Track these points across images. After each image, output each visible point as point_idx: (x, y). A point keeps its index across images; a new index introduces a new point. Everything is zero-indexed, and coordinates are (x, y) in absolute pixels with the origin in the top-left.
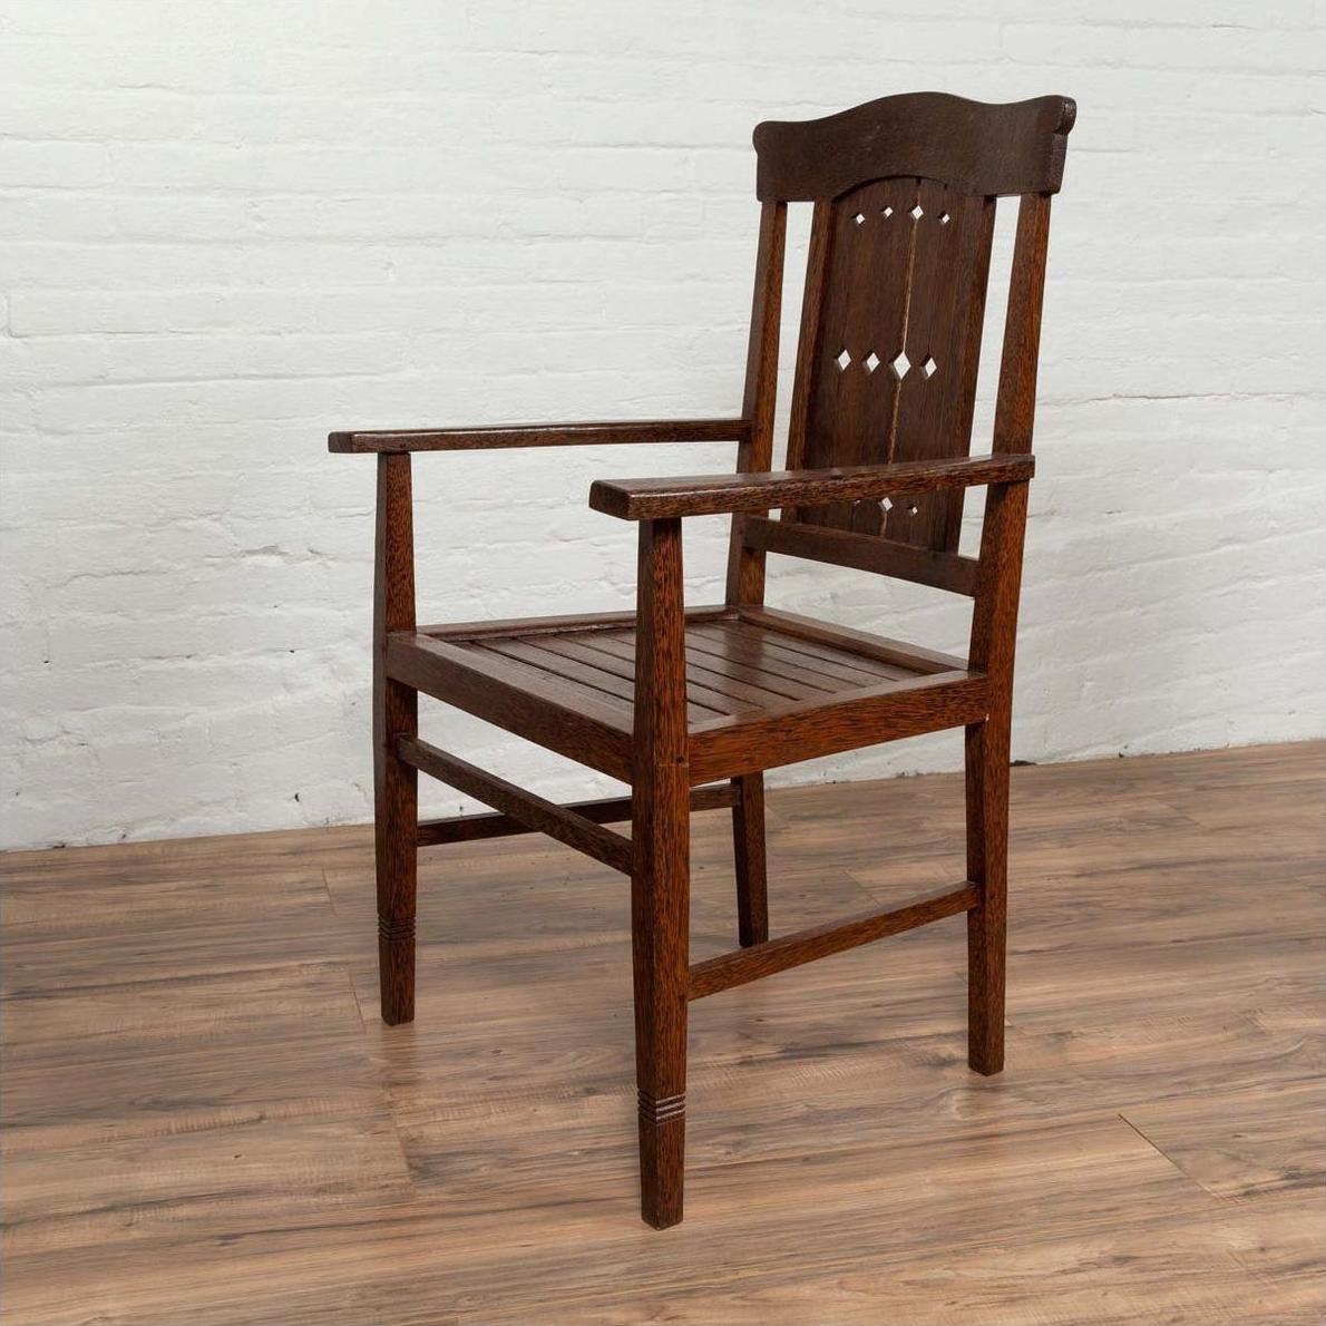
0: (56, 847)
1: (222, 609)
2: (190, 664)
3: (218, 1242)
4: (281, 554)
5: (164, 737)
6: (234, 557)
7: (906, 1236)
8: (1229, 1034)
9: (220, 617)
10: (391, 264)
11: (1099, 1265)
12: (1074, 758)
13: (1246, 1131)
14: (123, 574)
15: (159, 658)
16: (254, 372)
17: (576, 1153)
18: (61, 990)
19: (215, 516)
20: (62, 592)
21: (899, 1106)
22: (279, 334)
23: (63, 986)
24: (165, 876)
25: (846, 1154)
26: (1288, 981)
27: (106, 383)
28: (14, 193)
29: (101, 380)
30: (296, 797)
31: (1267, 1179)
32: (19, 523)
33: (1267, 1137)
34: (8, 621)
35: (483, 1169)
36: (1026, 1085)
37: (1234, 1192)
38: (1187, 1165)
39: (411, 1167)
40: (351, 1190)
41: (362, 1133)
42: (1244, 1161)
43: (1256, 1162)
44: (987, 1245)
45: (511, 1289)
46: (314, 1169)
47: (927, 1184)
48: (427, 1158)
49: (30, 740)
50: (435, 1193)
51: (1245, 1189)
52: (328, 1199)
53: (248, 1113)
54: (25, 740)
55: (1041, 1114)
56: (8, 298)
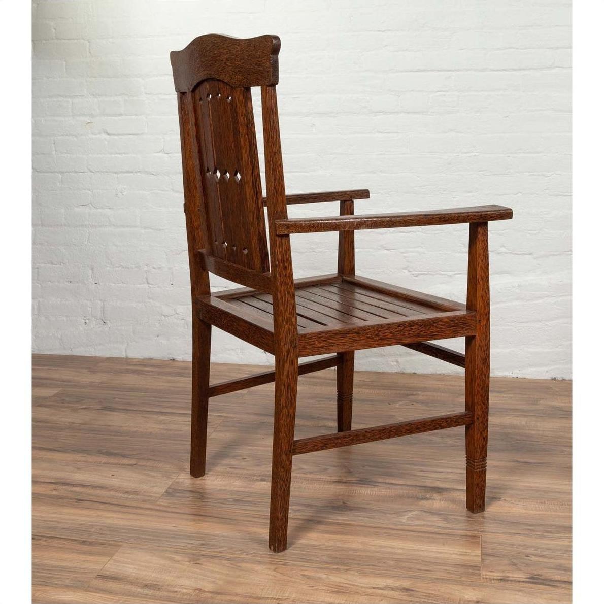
0: (171, 360)
3: (76, 501)
7: (325, 558)
10: (314, 125)
11: (393, 589)
13: (533, 555)
17: (231, 500)
18: (121, 409)
20: (179, 256)
21: (383, 511)
31: (520, 576)
32: (164, 228)
33: (541, 559)
34: (159, 266)
35: (191, 498)
36: (451, 515)
37: (495, 577)
38: (487, 562)
39: (166, 492)
40: (137, 495)
41: (163, 476)
42: (517, 567)
43: (523, 568)
44: (354, 570)
45: (153, 540)
46: (133, 485)
47: (358, 542)
48: (175, 490)
49: (164, 315)
50: (165, 502)
51: (502, 578)
52: (126, 496)
53: (133, 462)
54: (162, 315)
55: (443, 527)
56: (164, 138)
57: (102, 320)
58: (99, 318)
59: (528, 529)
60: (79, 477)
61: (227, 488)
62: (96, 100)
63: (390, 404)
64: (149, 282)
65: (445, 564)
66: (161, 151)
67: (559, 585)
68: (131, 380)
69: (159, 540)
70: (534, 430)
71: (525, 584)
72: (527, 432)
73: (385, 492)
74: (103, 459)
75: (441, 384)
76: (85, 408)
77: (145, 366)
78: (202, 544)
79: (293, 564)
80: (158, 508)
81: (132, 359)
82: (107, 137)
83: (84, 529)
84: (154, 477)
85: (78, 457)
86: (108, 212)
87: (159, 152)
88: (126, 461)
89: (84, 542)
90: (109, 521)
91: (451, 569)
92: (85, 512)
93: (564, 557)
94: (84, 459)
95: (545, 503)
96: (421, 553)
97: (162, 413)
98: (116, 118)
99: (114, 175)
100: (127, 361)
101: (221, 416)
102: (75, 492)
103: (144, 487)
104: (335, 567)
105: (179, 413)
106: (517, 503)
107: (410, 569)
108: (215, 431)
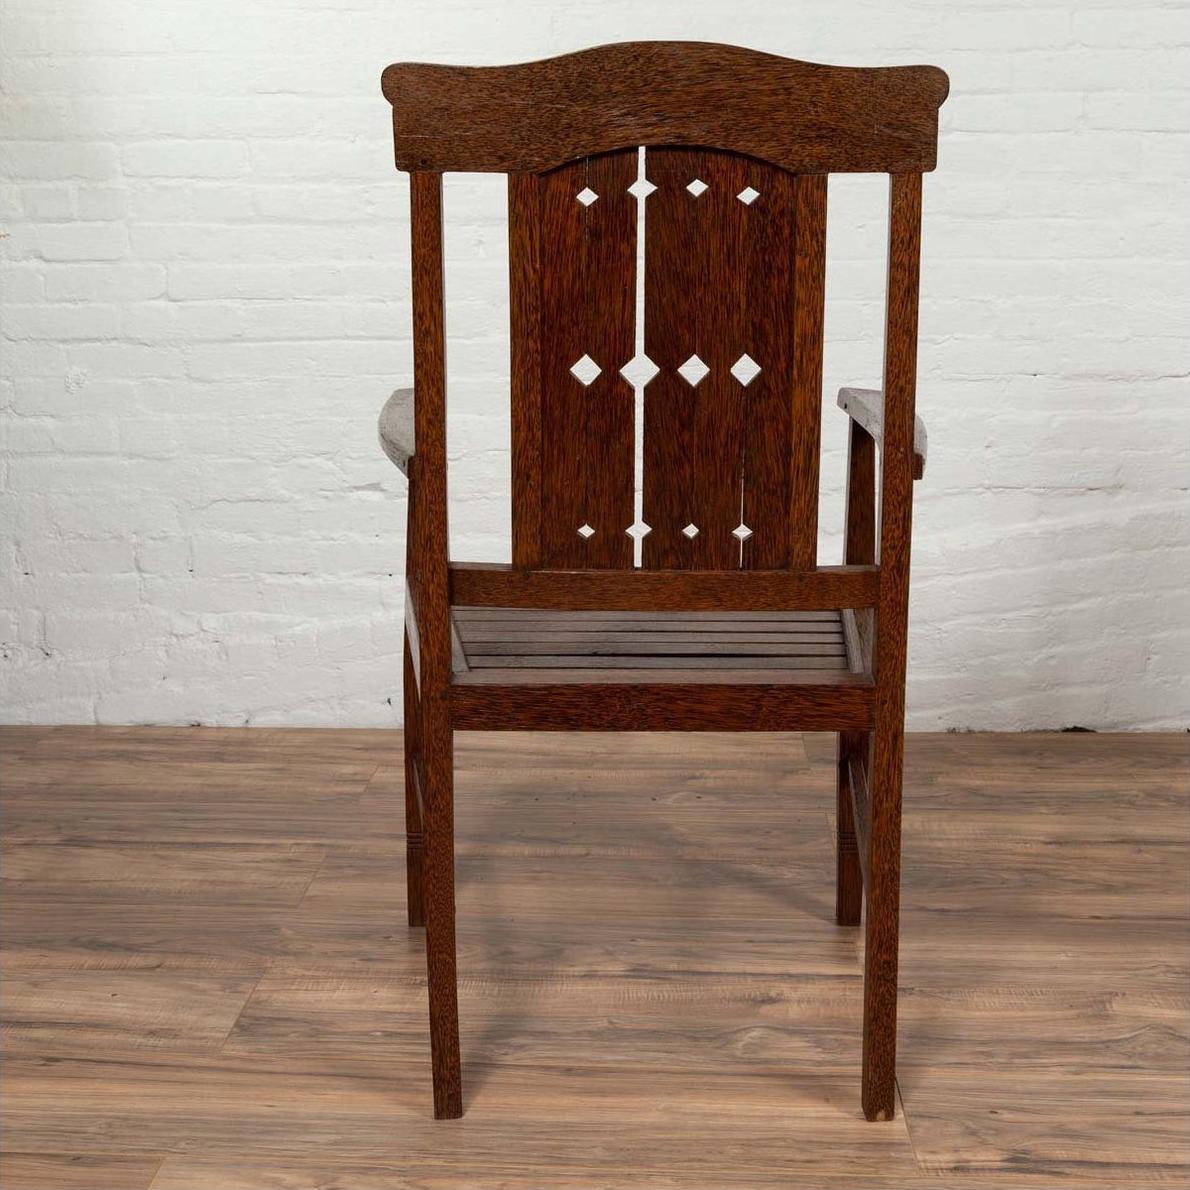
0: (194, 726)
1: (333, 535)
2: (303, 580)
3: (42, 1062)
4: (382, 490)
5: (281, 641)
6: (344, 491)
7: (599, 1153)
8: (1073, 1012)
9: (331, 542)
10: (480, 242)
12: (1139, 729)
13: (1004, 1108)
14: (251, 501)
15: (280, 573)
16: (362, 333)
17: (378, 1034)
18: (105, 842)
19: (329, 456)
20: (204, 513)
21: (692, 1034)
22: (383, 301)
23: (106, 838)
24: (252, 757)
25: (608, 1071)
26: (1178, 969)
27: (243, 341)
28: (173, 182)
29: (237, 338)
30: (389, 701)
31: (991, 1159)
32: (171, 455)
33: (1021, 1117)
34: (162, 535)
35: (293, 1035)
36: (828, 1032)
37: (943, 1165)
38: (920, 1132)
39: (237, 1024)
40: (175, 1036)
41: (224, 990)
42: (979, 1137)
43: (991, 1140)
44: (663, 1174)
45: (230, 1140)
46: (162, 1014)
47: (657, 1110)
48: (257, 1019)
49: (176, 636)
50: (237, 1049)
51: (957, 1164)
52: (151, 1041)
53: (153, 960)
54: (171, 634)
55: (819, 1062)
56: (167, 269)
57: (43, 649)
58: (34, 646)
59: (982, 1053)
60: (39, 1004)
61: (364, 1007)
62: (15, 186)
63: (654, 800)
64: (141, 565)
65: (840, 1145)
66: (163, 295)
67: (1067, 1170)
68: (115, 774)
69: (240, 1140)
70: (941, 840)
71: (1003, 1174)
72: (926, 843)
73: (687, 991)
74: (88, 960)
75: (745, 753)
76: (26, 845)
77: (142, 741)
78: (335, 1143)
79: (535, 1171)
80: (223, 1064)
81: (111, 727)
82: (43, 265)
83: (69, 1129)
84: (203, 992)
85: (30, 957)
86: (49, 423)
87: (159, 298)
88: (136, 960)
89: (76, 1160)
90: (126, 1105)
91: (851, 1153)
92: (65, 1087)
93: (1063, 1108)
94: (44, 961)
95: (997, 993)
96: (786, 1123)
97: (196, 846)
98: (61, 226)
99: (61, 346)
100: (98, 733)
101: (322, 845)
102: (37, 1040)
103: (190, 1017)
104: (626, 1170)
105: (234, 844)
106: (946, 996)
107: (772, 1162)
108: (315, 879)
